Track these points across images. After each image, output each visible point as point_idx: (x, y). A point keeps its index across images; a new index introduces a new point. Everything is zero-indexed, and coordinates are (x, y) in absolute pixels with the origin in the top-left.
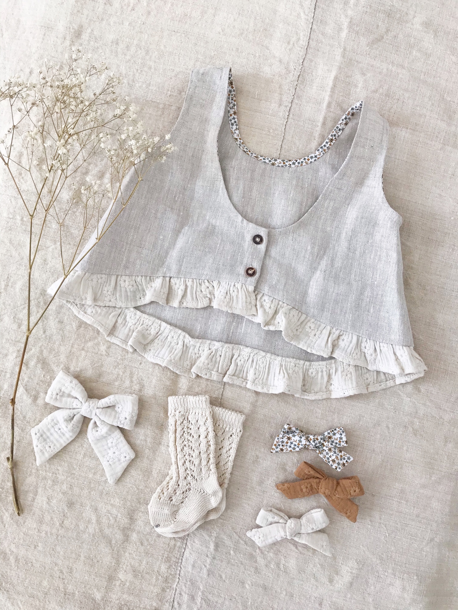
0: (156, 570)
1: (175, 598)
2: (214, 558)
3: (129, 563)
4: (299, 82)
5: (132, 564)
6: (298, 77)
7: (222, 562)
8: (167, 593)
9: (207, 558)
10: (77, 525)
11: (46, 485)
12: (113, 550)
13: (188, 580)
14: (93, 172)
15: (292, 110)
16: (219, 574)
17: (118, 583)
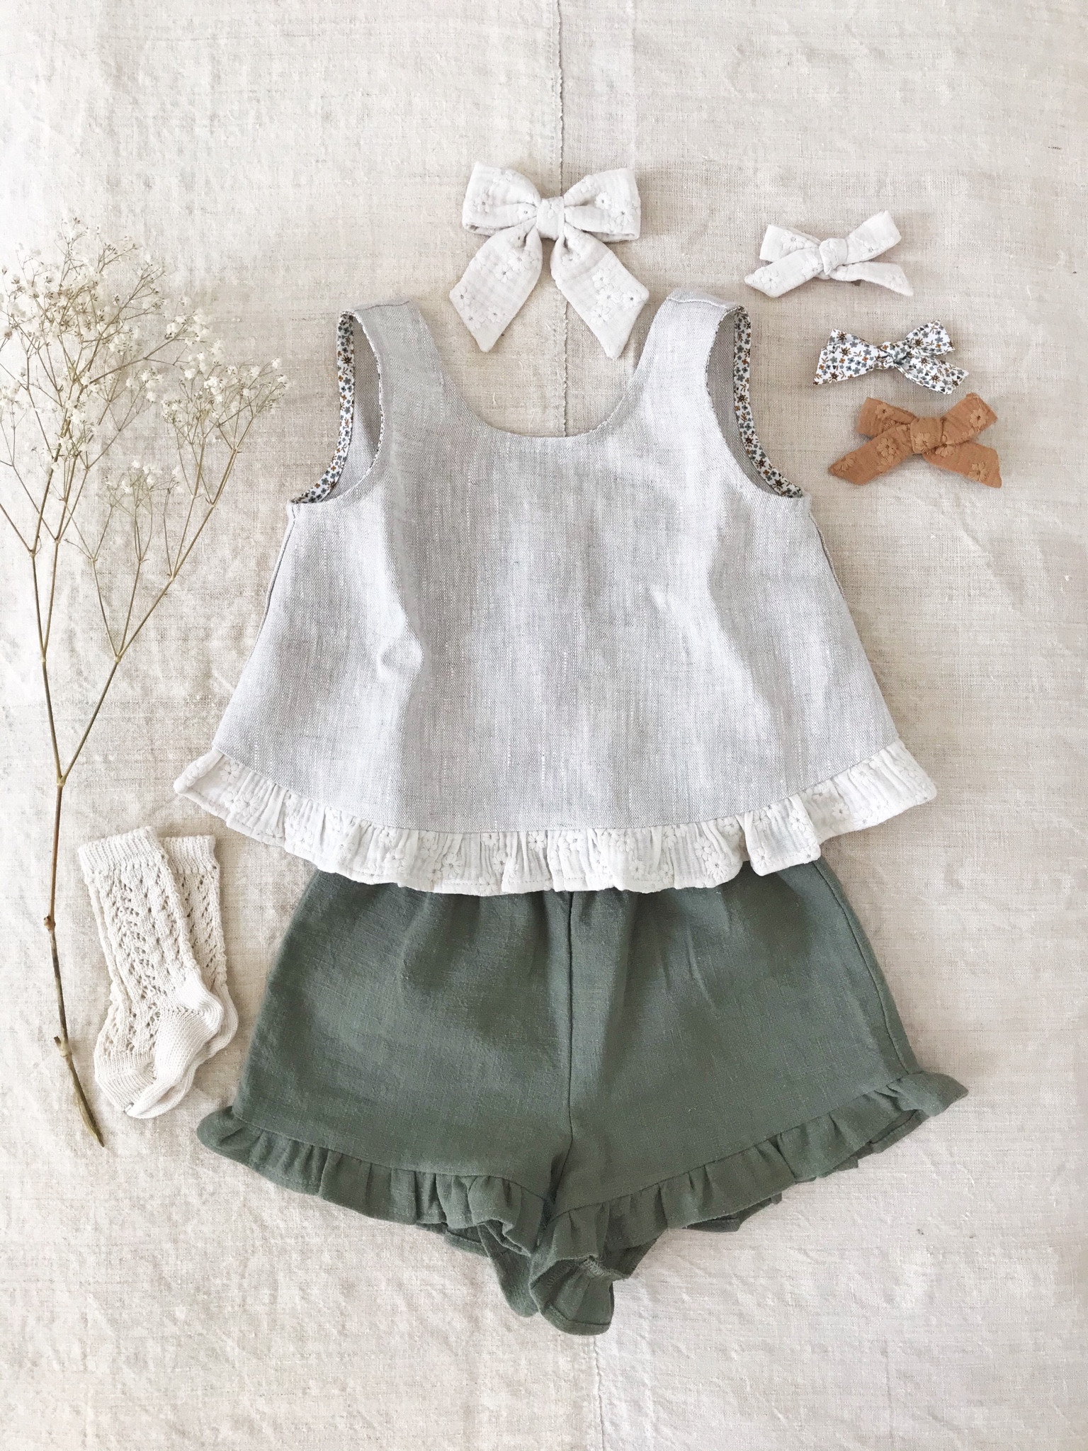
0: (550, 1369)
1: (604, 1415)
2: (655, 1317)
3: (494, 1373)
4: (570, 352)
5: (501, 1372)
6: (565, 345)
7: (671, 1318)
8: (584, 1409)
9: (642, 1321)
10: (373, 1325)
11: (290, 1264)
12: (456, 1355)
13: (618, 1372)
14: (220, 632)
15: (570, 412)
16: (673, 1345)
17: (485, 1417)
